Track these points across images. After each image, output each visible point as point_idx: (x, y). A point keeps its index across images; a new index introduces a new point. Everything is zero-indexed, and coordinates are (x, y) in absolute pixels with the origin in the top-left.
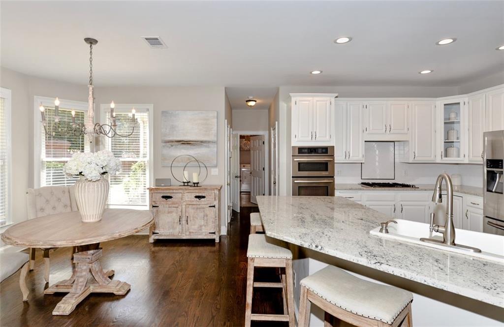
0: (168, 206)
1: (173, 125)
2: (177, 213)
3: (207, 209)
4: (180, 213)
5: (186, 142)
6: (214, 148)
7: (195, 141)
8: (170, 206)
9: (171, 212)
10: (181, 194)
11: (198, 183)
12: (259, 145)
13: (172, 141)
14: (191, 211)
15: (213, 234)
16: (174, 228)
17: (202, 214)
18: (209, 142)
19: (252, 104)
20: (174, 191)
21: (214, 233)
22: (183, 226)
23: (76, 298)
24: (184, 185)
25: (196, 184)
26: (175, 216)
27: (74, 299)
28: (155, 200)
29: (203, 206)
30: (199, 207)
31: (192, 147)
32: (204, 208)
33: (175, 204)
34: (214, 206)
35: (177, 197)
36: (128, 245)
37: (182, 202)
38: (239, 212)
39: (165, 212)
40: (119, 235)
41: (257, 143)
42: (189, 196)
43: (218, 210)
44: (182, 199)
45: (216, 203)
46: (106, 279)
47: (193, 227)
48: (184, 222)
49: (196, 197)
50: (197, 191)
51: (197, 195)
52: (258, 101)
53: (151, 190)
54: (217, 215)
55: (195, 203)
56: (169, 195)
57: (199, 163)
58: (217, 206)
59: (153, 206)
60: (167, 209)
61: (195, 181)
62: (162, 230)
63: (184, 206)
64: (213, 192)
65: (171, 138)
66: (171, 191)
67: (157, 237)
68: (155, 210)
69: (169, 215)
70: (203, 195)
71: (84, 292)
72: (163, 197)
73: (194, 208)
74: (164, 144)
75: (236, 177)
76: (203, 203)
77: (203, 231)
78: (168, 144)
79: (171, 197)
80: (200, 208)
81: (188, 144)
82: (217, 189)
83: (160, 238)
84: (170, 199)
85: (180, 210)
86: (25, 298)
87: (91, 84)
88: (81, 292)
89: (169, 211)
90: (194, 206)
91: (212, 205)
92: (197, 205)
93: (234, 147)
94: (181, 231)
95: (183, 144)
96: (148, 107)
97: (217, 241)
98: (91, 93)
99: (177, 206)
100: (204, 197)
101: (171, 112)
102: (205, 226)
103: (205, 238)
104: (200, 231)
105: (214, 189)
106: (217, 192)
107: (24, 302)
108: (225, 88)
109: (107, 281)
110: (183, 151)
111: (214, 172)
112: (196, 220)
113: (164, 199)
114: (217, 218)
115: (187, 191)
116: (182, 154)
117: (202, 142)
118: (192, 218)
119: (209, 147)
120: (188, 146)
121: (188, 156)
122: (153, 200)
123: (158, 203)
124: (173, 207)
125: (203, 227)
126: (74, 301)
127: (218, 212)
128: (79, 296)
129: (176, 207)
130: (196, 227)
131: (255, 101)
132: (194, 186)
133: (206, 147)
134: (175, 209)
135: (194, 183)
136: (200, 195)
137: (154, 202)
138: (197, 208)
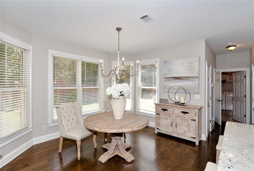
0: (165, 115)
1: (170, 68)
2: (170, 120)
3: (190, 121)
4: (172, 120)
5: (178, 78)
6: (196, 81)
7: (184, 77)
8: (166, 115)
9: (167, 119)
10: (173, 109)
11: (184, 104)
12: (241, 78)
13: (169, 78)
14: (179, 121)
15: (193, 139)
16: (168, 128)
17: (186, 124)
18: (193, 77)
19: (232, 48)
20: (169, 107)
21: (195, 138)
22: (174, 129)
23: (108, 155)
24: (176, 104)
25: (183, 104)
26: (169, 122)
27: (107, 156)
28: (158, 110)
29: (187, 118)
30: (184, 118)
31: (181, 80)
32: (187, 120)
33: (169, 114)
34: (195, 120)
35: (170, 110)
36: (145, 131)
37: (173, 113)
38: (221, 124)
39: (163, 118)
40: (122, 131)
41: (238, 77)
42: (178, 111)
43: (197, 123)
44: (173, 112)
45: (196, 118)
46: (123, 150)
47: (180, 130)
48: (174, 126)
49: (182, 112)
50: (183, 108)
51: (183, 111)
52: (238, 46)
53: (156, 104)
54: (197, 127)
55: (181, 116)
56: (165, 108)
57: (185, 91)
58: (197, 120)
59: (157, 114)
60: (164, 117)
61: (182, 102)
62: (162, 128)
63: (174, 117)
64: (194, 110)
65: (169, 76)
66: (167, 107)
67: (159, 131)
68: (158, 116)
69: (166, 120)
70: (187, 112)
71: (113, 153)
72: (162, 109)
73: (180, 119)
74: (165, 79)
75: (219, 101)
76: (186, 117)
77: (187, 135)
78: (167, 79)
79: (167, 110)
80: (185, 120)
81: (178, 79)
82: (197, 109)
83: (161, 132)
84: (166, 111)
85: (172, 119)
86: (95, 147)
87: (119, 50)
88: (111, 153)
89: (166, 118)
90: (181, 118)
91: (193, 119)
92: (182, 117)
93: (217, 81)
94: (172, 131)
95: (176, 79)
96: (156, 60)
97: (197, 144)
98: (119, 55)
99: (170, 115)
100: (187, 113)
101: (169, 61)
102: (188, 132)
103: (188, 139)
104: (184, 134)
105: (195, 109)
106: (197, 111)
107: (95, 148)
108: (206, 40)
109: (124, 151)
110: (176, 83)
111: (197, 97)
112: (182, 126)
113: (163, 111)
114: (197, 128)
115: (176, 108)
116: (175, 85)
117: (188, 77)
118: (179, 125)
119: (193, 81)
120: (179, 80)
121: (179, 87)
122: (157, 110)
123: (159, 112)
124: (168, 116)
125: (187, 132)
126: (107, 157)
127: (197, 125)
128: (110, 155)
129: (170, 117)
130: (182, 131)
131: (235, 46)
132: (182, 105)
133: (191, 80)
134: (169, 117)
135: (182, 103)
136: (185, 111)
137: (158, 111)
138: (183, 119)
